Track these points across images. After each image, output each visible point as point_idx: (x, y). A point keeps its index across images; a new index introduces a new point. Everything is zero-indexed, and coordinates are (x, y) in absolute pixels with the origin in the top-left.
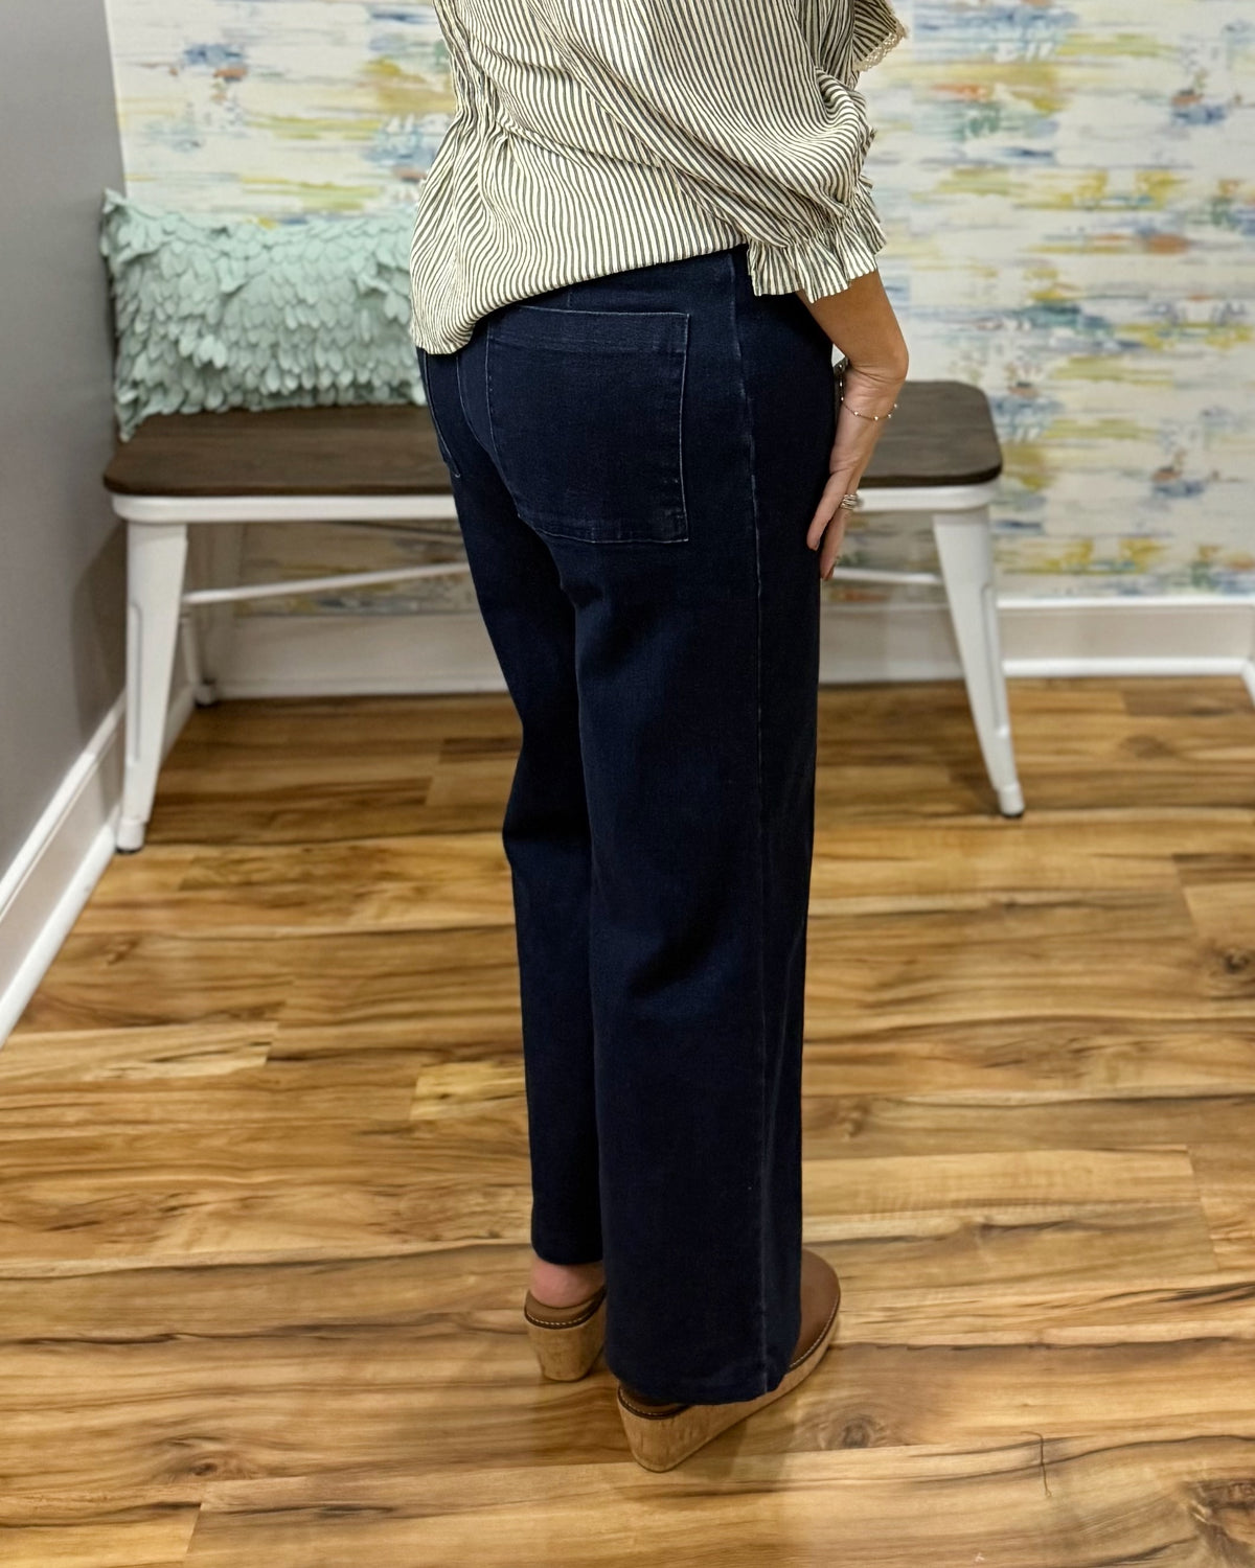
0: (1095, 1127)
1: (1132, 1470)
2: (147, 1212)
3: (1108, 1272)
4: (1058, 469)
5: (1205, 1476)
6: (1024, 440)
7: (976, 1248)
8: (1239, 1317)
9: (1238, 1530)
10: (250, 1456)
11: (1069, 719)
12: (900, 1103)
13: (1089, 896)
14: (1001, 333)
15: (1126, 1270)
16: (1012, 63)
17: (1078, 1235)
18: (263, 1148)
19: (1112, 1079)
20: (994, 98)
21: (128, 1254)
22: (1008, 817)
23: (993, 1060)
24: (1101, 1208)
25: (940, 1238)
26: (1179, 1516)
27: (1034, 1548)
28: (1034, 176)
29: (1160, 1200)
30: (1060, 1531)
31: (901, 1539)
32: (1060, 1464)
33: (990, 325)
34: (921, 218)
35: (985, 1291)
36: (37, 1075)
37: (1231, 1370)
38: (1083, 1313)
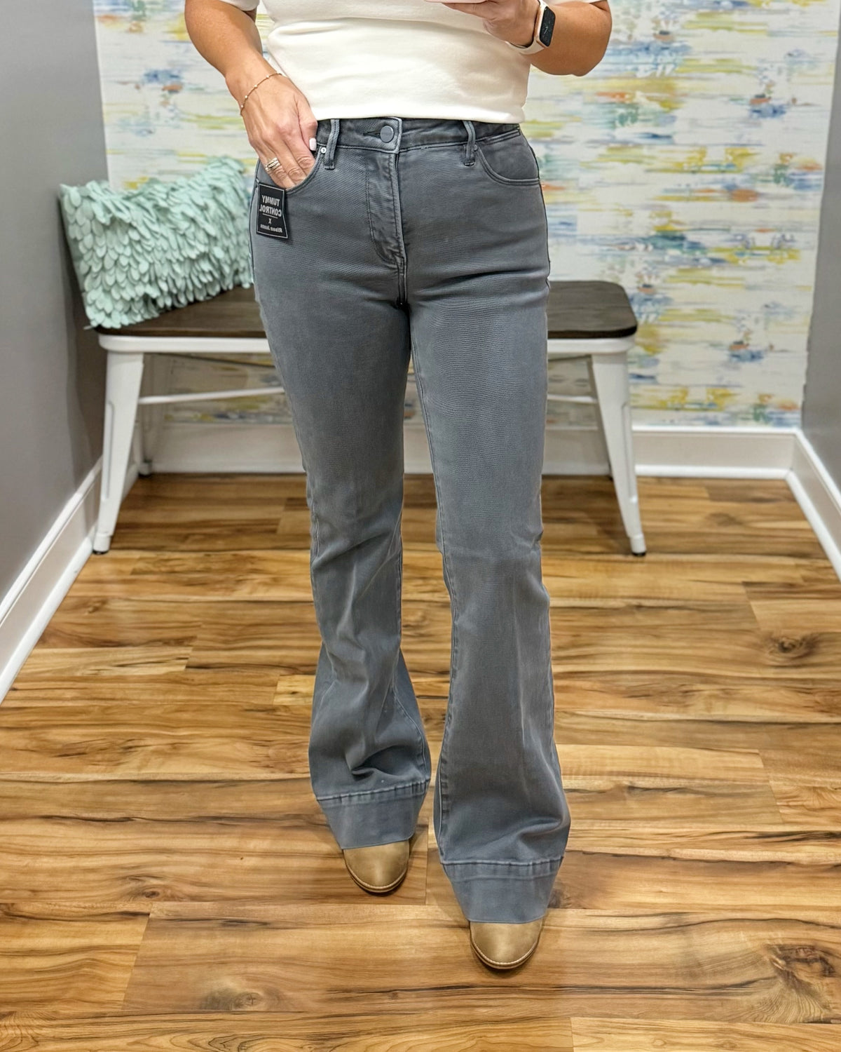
0: (700, 736)
1: (732, 934)
2: (114, 749)
3: (712, 819)
4: (667, 341)
5: (781, 942)
6: (646, 322)
7: (625, 799)
8: (798, 851)
9: (803, 974)
10: (178, 889)
11: (672, 501)
12: (573, 714)
13: (690, 604)
14: (634, 252)
15: (724, 819)
16: (646, 78)
17: (692, 796)
18: (185, 716)
19: (709, 709)
20: (635, 101)
21: (104, 771)
22: (636, 555)
23: (632, 694)
24: (705, 782)
25: (602, 792)
26: (764, 963)
27: (670, 975)
28: (659, 152)
29: (742, 780)
30: (686, 967)
31: (583, 963)
32: (685, 928)
33: (627, 247)
34: (586, 178)
35: (633, 824)
36: (48, 671)
37: (795, 882)
38: (695, 841)
